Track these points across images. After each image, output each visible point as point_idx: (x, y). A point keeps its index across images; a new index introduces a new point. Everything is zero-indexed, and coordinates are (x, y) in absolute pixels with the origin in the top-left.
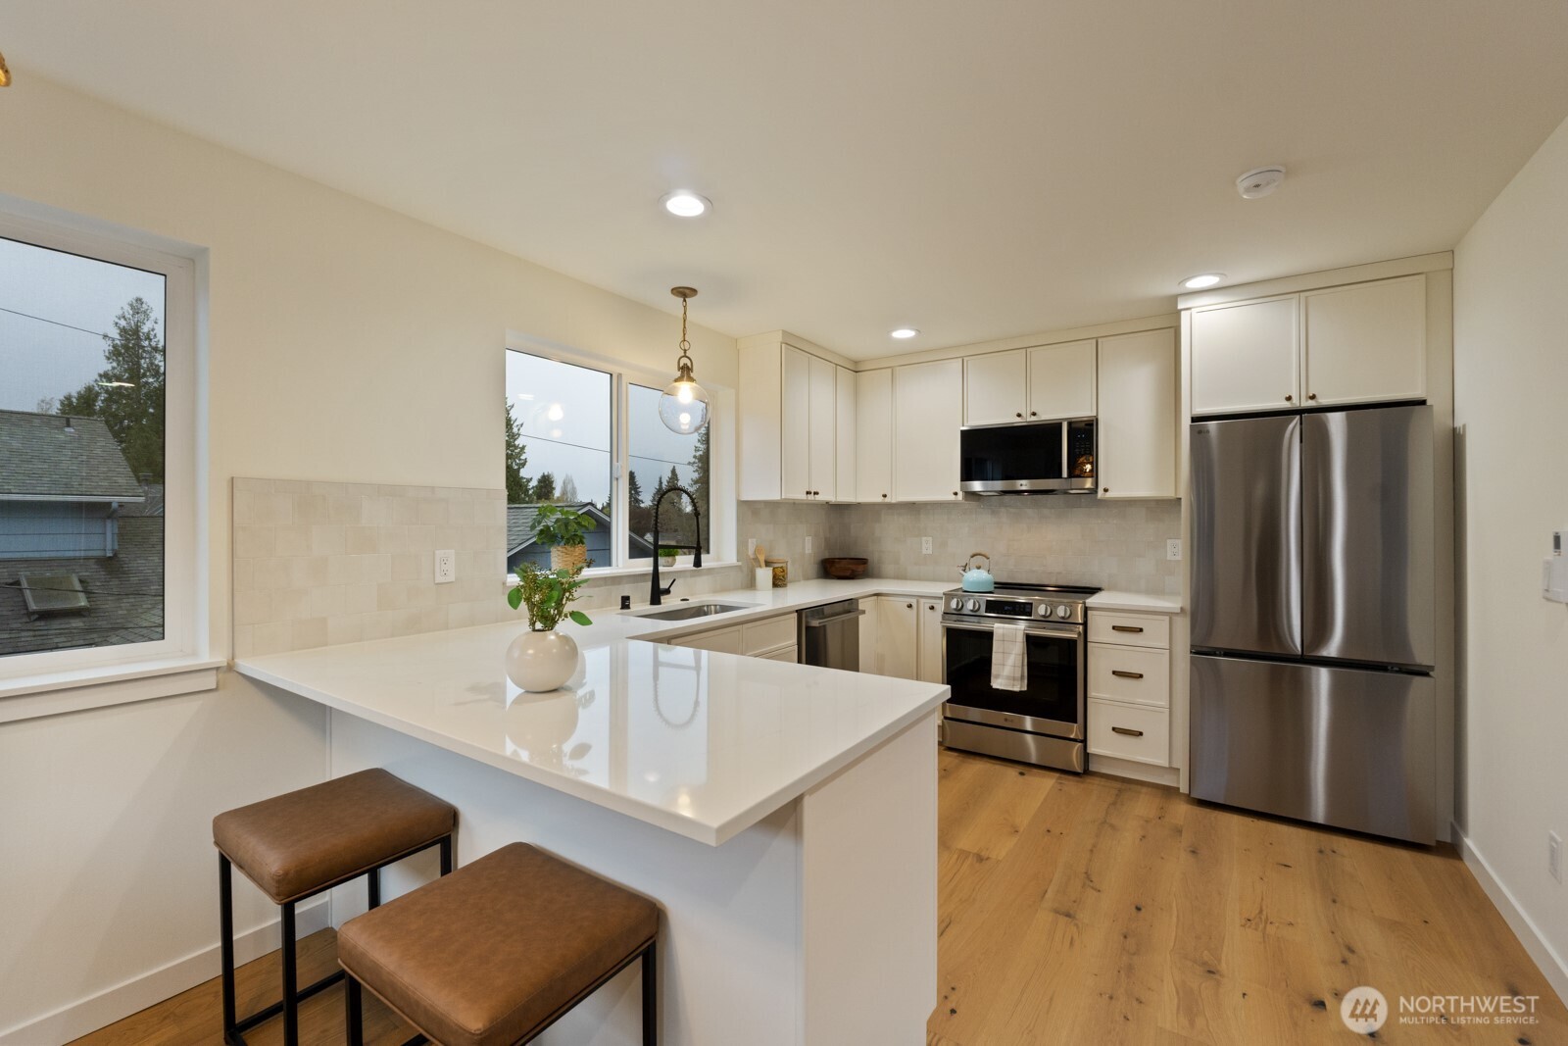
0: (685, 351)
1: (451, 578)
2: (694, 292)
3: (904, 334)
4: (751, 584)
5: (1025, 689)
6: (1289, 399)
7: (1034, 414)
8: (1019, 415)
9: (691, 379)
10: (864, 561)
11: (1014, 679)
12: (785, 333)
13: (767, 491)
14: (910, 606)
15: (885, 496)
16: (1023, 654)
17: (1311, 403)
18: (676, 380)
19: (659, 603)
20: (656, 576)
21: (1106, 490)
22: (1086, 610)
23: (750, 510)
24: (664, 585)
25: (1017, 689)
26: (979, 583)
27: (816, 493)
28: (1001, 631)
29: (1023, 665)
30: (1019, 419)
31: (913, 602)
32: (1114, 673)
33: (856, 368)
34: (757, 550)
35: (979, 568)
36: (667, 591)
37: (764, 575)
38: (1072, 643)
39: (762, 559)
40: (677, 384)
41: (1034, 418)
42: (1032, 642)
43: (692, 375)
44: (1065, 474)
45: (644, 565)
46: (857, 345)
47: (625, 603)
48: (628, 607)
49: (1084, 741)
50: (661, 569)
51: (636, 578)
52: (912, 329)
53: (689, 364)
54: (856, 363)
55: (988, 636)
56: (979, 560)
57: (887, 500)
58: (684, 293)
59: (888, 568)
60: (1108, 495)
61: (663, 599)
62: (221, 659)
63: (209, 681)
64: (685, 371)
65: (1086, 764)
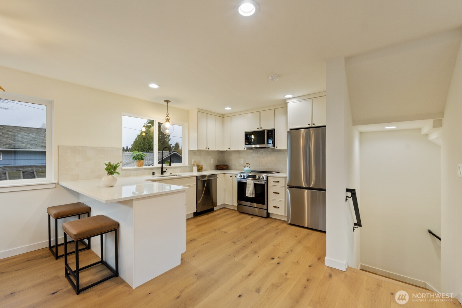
0: (168, 115)
2: (170, 101)
3: (228, 108)
4: (192, 171)
5: (254, 196)
6: (309, 124)
7: (261, 128)
8: (258, 128)
9: (169, 122)
10: (226, 165)
11: (251, 194)
12: (198, 109)
13: (195, 148)
14: (231, 176)
15: (229, 149)
16: (253, 188)
17: (314, 126)
18: (165, 122)
19: (163, 174)
20: (162, 168)
21: (276, 147)
22: (267, 177)
23: (192, 153)
24: (164, 170)
25: (251, 196)
26: (248, 170)
27: (209, 148)
28: (248, 182)
29: (253, 191)
30: (258, 129)
31: (232, 175)
32: (273, 192)
33: (223, 116)
34: (195, 162)
35: (248, 167)
36: (165, 172)
37: (195, 168)
38: (263, 185)
39: (195, 164)
40: (166, 123)
41: (261, 129)
42: (256, 185)
43: (169, 121)
44: (266, 143)
45: (160, 165)
46: (220, 111)
47: (153, 174)
48: (154, 175)
49: (267, 209)
50: (163, 166)
51: (158, 168)
52: (230, 107)
53: (169, 118)
54: (223, 115)
55: (246, 183)
56: (247, 165)
57: (230, 150)
58: (167, 102)
59: (233, 167)
61: (164, 173)
62: (56, 182)
63: (54, 186)
64: (168, 120)
65: (268, 215)
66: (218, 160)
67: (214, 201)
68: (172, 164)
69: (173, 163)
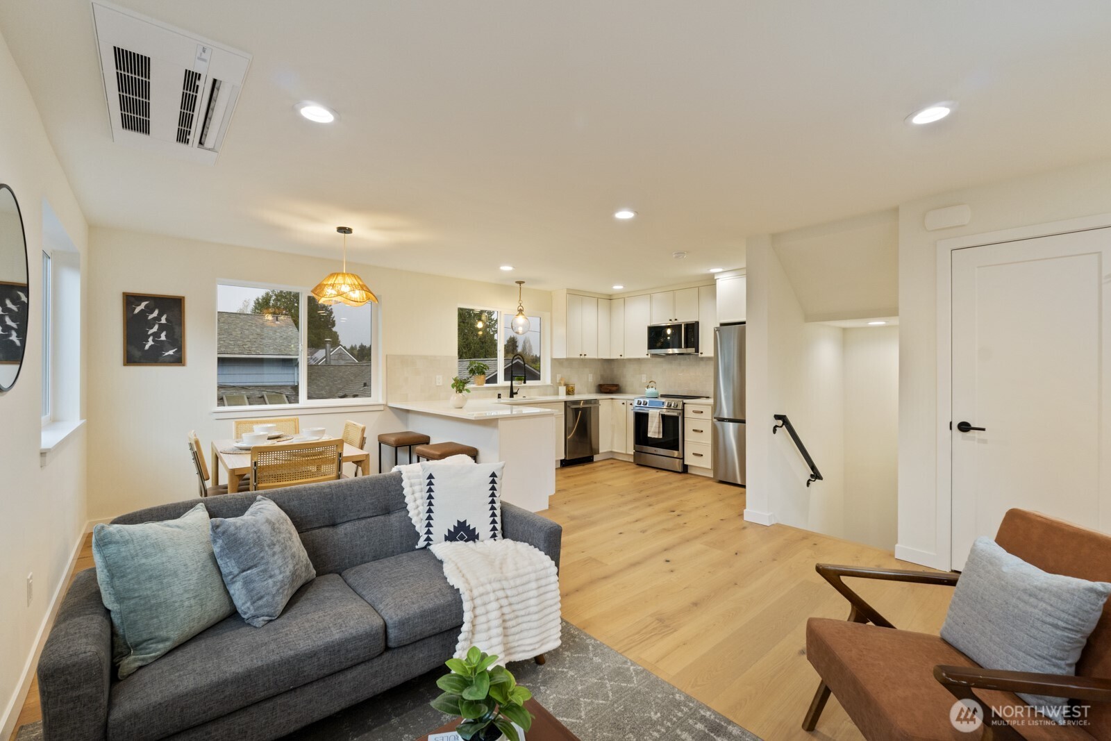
0: (520, 304)
1: (441, 384)
2: (523, 282)
3: (618, 287)
4: (557, 393)
5: (661, 437)
7: (676, 320)
8: (671, 320)
9: (523, 315)
10: (617, 385)
11: (655, 433)
12: (568, 289)
13: (560, 354)
14: (624, 404)
15: (621, 355)
16: (659, 422)
18: (517, 315)
19: (513, 397)
20: (512, 387)
21: (702, 353)
22: (684, 404)
23: (557, 363)
24: (515, 391)
25: (656, 437)
26: (652, 394)
27: (585, 355)
28: (651, 413)
29: (659, 427)
30: (670, 322)
31: (625, 402)
32: (693, 430)
33: (610, 298)
34: (561, 380)
35: (653, 387)
36: (516, 393)
37: (563, 389)
38: (676, 418)
39: (563, 382)
41: (676, 322)
42: (664, 417)
43: (523, 312)
44: (683, 347)
45: (508, 383)
46: (604, 289)
47: (499, 396)
48: (500, 398)
49: (683, 459)
50: (514, 385)
51: (505, 388)
52: (621, 286)
53: (522, 309)
54: (610, 295)
55: (647, 415)
56: (652, 384)
57: (622, 357)
58: (520, 283)
59: (629, 388)
60: (703, 355)
61: (514, 396)
62: (384, 402)
63: (382, 408)
64: (521, 311)
65: (685, 469)
66: (602, 377)
67: (594, 446)
68: (527, 382)
69: (529, 380)
